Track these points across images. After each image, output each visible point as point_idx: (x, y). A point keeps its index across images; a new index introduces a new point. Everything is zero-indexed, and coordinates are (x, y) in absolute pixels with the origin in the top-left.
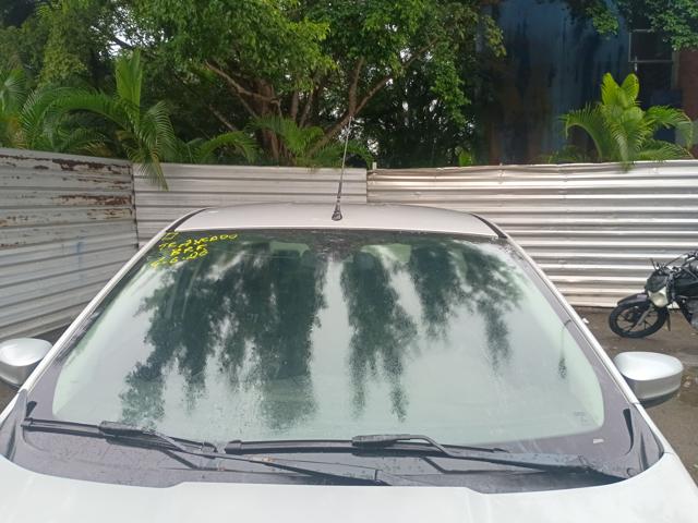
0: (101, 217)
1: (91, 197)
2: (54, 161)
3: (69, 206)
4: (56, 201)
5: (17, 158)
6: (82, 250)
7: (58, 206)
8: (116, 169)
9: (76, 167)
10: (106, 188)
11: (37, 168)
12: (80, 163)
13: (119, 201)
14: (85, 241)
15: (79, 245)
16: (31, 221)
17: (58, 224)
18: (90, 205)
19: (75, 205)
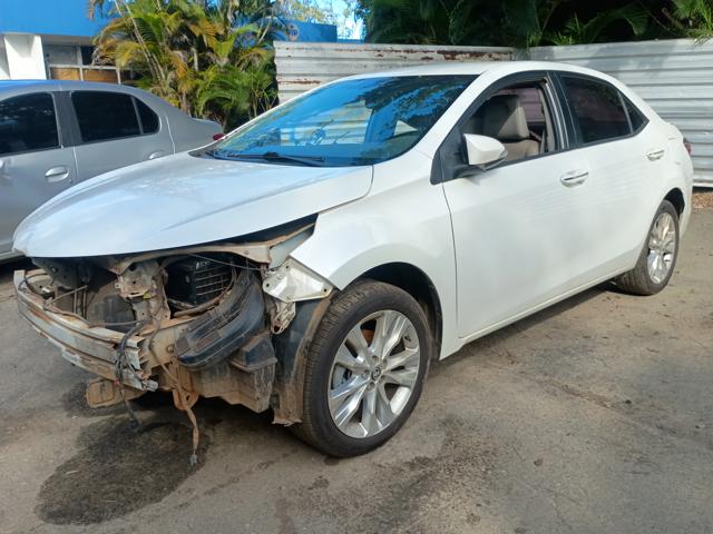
2: (439, 52)
5: (408, 51)
8: (495, 56)
9: (457, 57)
11: (423, 59)
12: (461, 53)
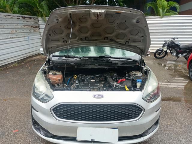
0: (32, 31)
1: (30, 26)
2: (21, 17)
3: (25, 28)
4: (22, 27)
5: (13, 16)
6: (29, 39)
7: (23, 28)
8: (34, 19)
10: (33, 24)
12: (26, 17)
13: (36, 27)
14: (30, 37)
15: (28, 38)
16: (18, 32)
17: (23, 33)
18: (30, 28)
19: (26, 28)
